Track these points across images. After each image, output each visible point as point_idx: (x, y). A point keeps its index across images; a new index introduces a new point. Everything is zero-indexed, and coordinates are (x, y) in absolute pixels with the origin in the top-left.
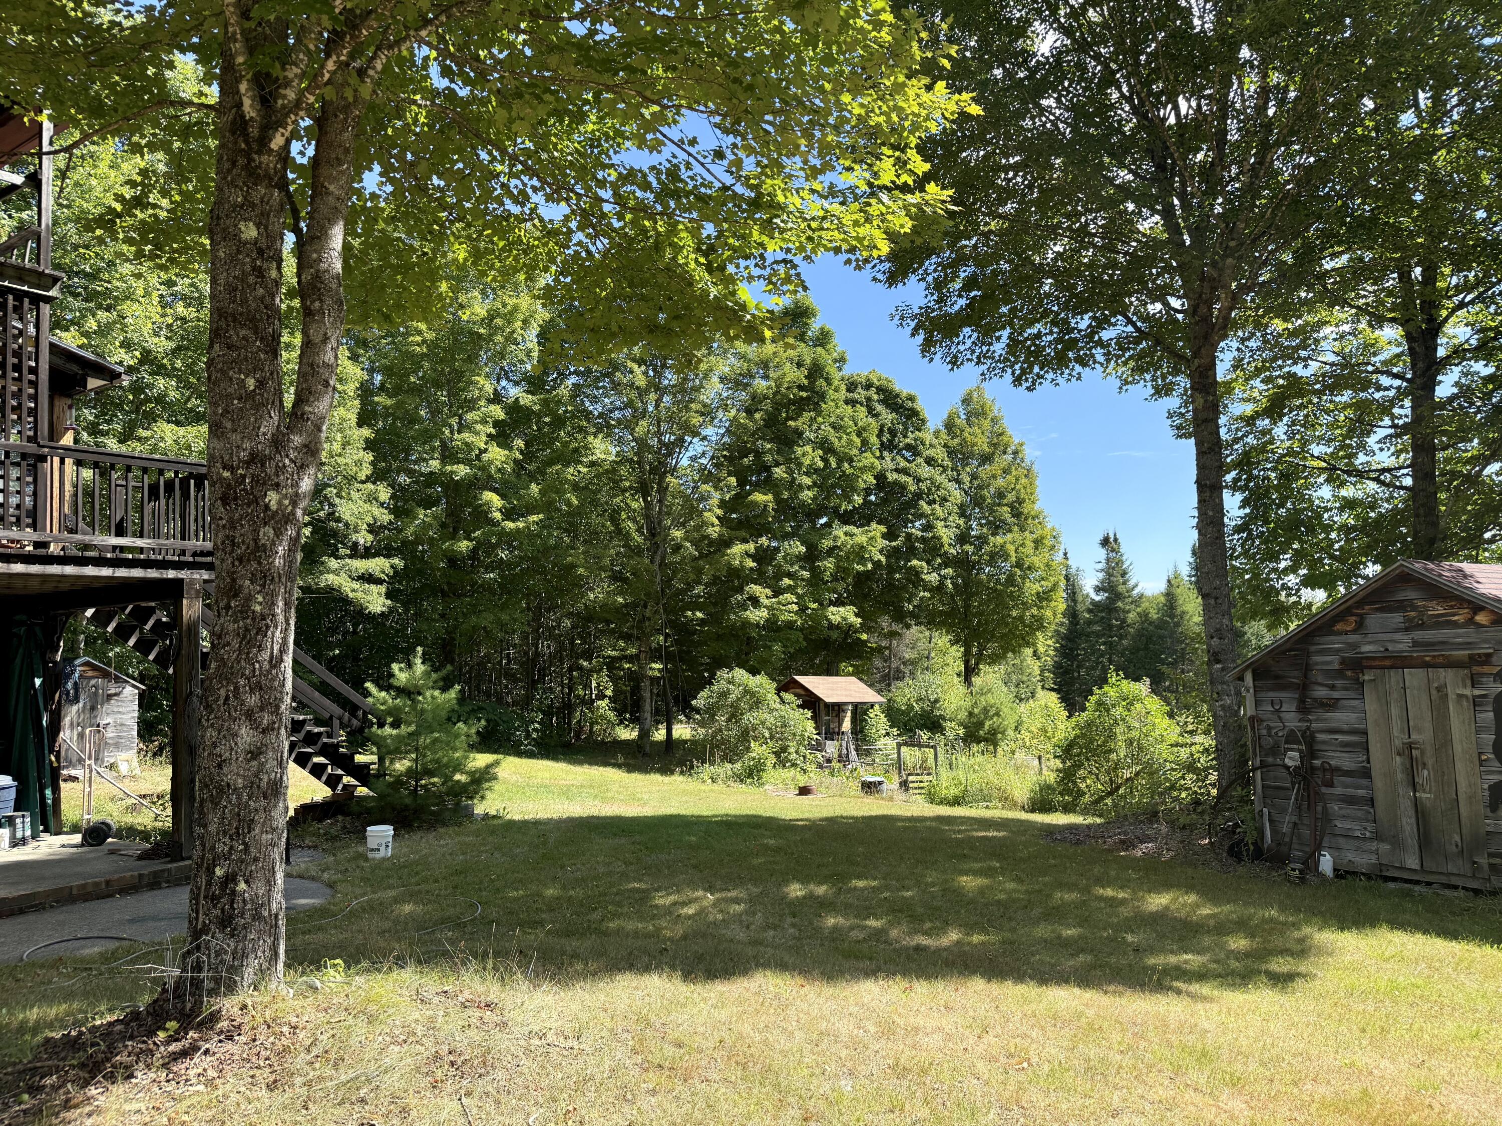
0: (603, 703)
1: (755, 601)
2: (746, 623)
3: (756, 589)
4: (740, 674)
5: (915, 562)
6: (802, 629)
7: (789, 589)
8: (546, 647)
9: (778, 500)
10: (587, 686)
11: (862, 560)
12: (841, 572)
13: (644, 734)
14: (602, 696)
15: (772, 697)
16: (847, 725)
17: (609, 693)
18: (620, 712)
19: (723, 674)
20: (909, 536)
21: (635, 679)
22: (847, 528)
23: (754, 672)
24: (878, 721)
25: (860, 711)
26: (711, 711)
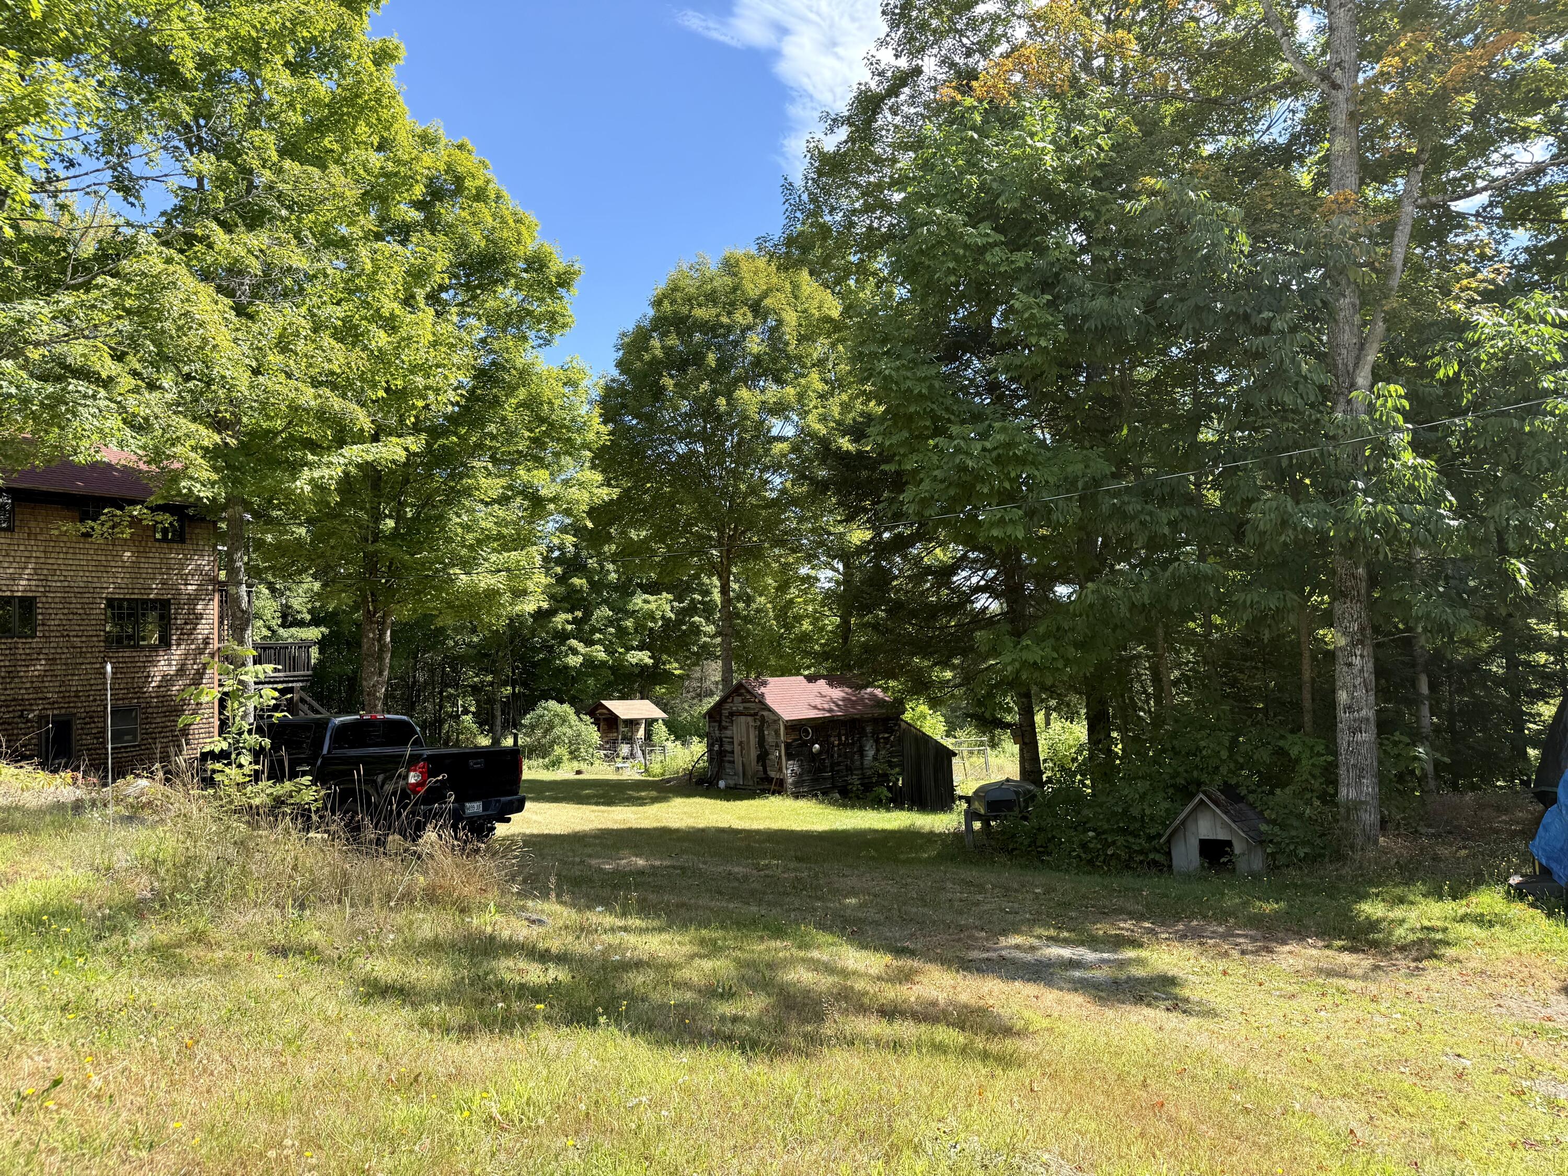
0: (468, 718)
1: (575, 652)
2: (566, 667)
3: (573, 642)
4: (552, 704)
5: (696, 619)
6: (610, 668)
7: (600, 642)
8: (421, 677)
9: (591, 582)
10: (455, 704)
11: (654, 620)
12: (640, 627)
13: (496, 741)
14: (465, 712)
15: (573, 717)
16: (641, 733)
17: (473, 709)
18: (481, 724)
19: (543, 703)
20: (693, 600)
21: (491, 701)
22: (646, 596)
23: (561, 702)
24: (661, 730)
25: (650, 722)
26: (533, 727)
